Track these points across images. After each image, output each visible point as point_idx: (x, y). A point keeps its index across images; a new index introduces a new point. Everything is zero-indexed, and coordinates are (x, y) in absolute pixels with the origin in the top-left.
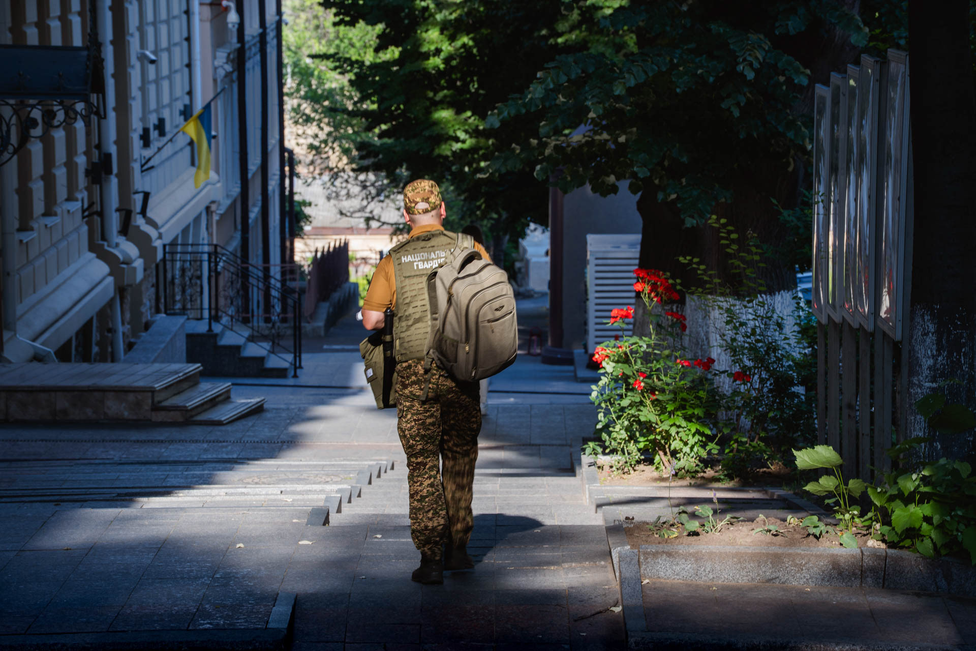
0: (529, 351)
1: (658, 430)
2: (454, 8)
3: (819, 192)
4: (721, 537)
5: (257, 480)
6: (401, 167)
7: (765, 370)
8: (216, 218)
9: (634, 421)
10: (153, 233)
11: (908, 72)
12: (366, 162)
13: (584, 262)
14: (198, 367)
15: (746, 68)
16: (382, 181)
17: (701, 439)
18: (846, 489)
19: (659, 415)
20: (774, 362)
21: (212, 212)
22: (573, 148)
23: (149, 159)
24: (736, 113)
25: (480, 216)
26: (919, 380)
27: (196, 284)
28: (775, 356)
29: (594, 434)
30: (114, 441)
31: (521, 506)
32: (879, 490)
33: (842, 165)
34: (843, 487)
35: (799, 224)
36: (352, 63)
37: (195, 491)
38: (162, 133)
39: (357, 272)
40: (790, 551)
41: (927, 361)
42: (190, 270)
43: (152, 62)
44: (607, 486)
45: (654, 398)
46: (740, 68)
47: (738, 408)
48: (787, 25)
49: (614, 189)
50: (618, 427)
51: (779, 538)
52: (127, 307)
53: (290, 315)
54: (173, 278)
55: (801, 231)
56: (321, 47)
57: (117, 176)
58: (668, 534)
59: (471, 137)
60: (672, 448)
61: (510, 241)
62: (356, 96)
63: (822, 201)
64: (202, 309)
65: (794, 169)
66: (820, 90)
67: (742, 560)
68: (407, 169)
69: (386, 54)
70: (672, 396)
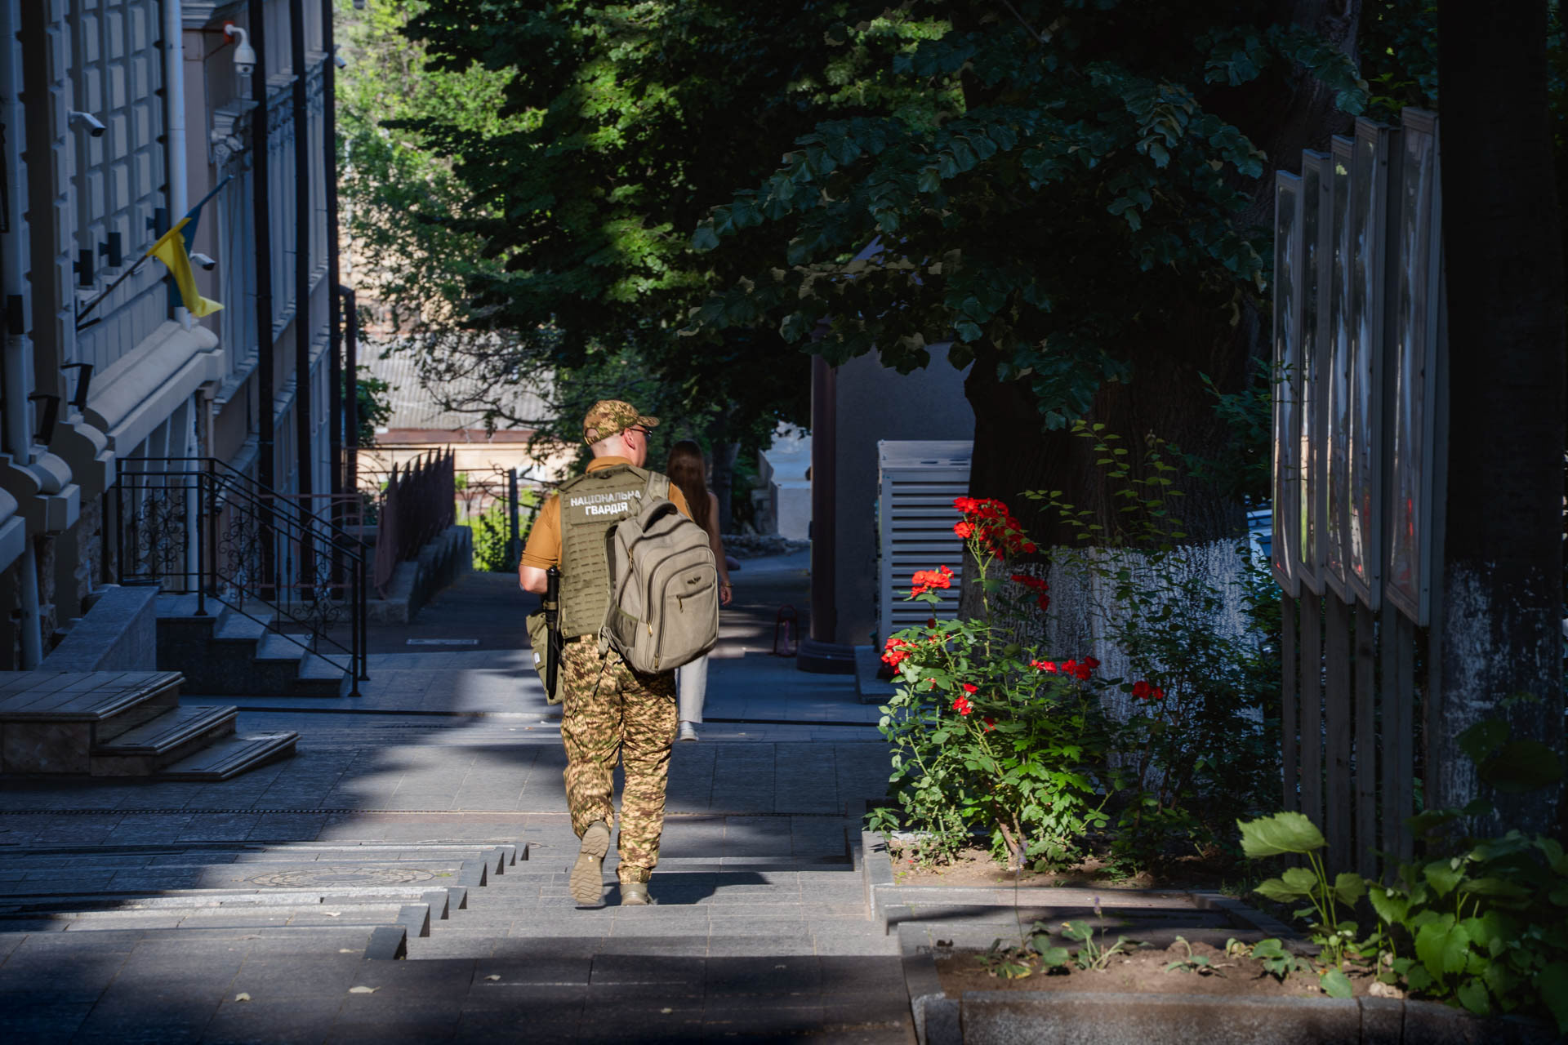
0: (775, 649)
1: (998, 787)
2: (644, 39)
3: (1283, 361)
4: (1109, 977)
5: (279, 880)
6: (547, 320)
7: (1189, 679)
8: (213, 411)
9: (954, 769)
10: (98, 438)
11: (1437, 150)
12: (484, 312)
13: (874, 491)
14: (177, 678)
15: (1154, 146)
16: (515, 346)
17: (1075, 802)
18: (1331, 891)
19: (1000, 760)
20: (1206, 665)
21: (206, 401)
22: (849, 286)
23: (92, 306)
24: (1136, 224)
25: (688, 407)
26: (1460, 697)
27: (176, 529)
28: (1206, 654)
29: (887, 794)
30: (20, 813)
31: (753, 923)
32: (1390, 893)
33: (1323, 314)
34: (1325, 887)
35: (1250, 419)
36: (459, 137)
37: (164, 899)
38: (115, 260)
39: (469, 508)
40: (1231, 1003)
41: (1474, 662)
42: (165, 503)
43: (97, 132)
44: (909, 886)
45: (992, 728)
46: (1143, 146)
47: (1142, 746)
48: (1227, 67)
49: (922, 359)
50: (926, 781)
51: (1212, 979)
52: (49, 570)
53: (347, 585)
54: (135, 518)
55: (1254, 431)
56: (407, 110)
57: (31, 335)
58: (1012, 971)
59: (672, 269)
60: (1024, 817)
61: (741, 452)
62: (468, 194)
63: (1288, 379)
64: (186, 574)
65: (1241, 322)
66: (1286, 183)
67: (1145, 1018)
68: (557, 325)
69: (521, 121)
70: (1022, 726)
